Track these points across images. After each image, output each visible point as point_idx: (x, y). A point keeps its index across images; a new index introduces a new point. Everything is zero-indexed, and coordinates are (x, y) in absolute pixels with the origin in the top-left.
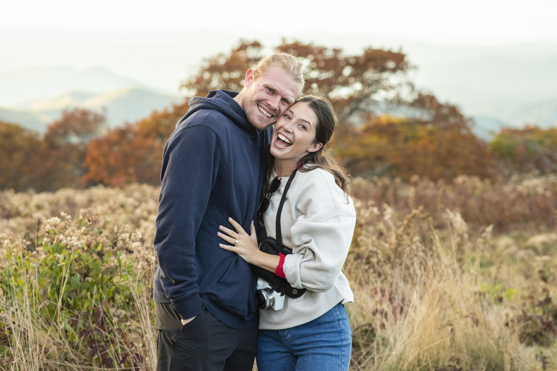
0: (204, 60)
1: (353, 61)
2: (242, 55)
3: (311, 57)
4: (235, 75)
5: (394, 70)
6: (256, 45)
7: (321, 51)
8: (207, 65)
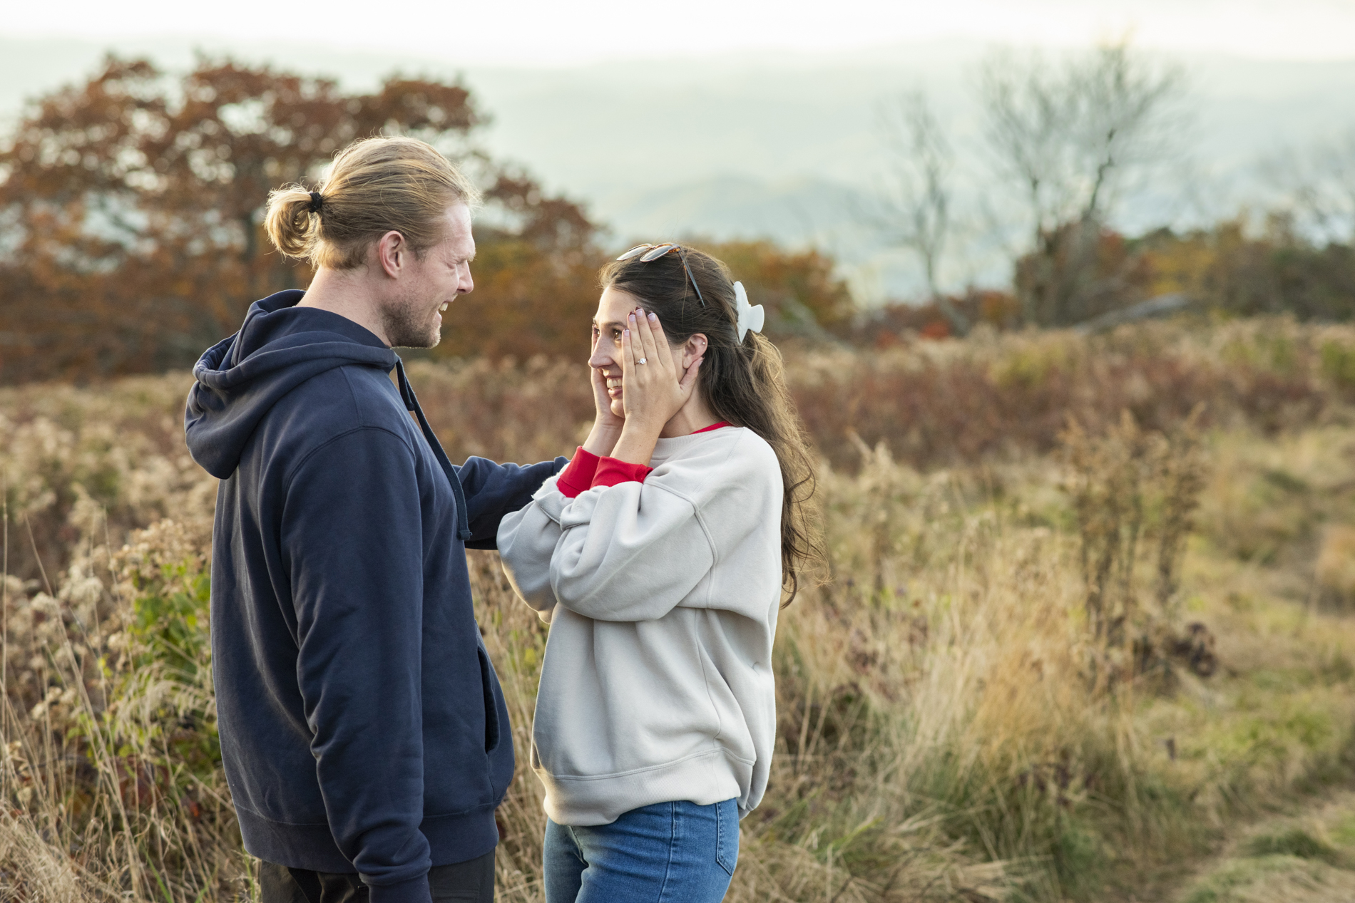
0: (30, 102)
1: (354, 107)
2: (113, 89)
3: (269, 99)
4: (97, 133)
5: (443, 127)
6: (141, 68)
7: (291, 83)
8: (36, 113)
